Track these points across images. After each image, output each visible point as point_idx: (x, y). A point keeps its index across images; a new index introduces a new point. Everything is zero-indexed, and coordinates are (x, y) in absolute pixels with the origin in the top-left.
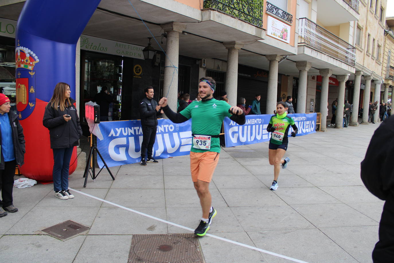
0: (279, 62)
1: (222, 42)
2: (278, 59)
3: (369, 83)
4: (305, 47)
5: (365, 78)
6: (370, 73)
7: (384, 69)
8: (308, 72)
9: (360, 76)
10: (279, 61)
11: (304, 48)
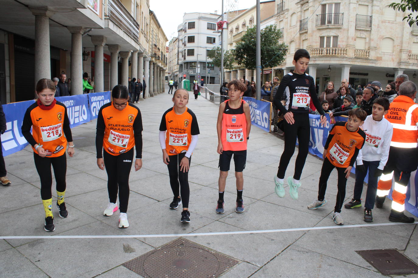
1: (27, 6)
2: (82, 32)
3: (142, 60)
5: (140, 54)
6: (143, 50)
7: (150, 46)
8: (104, 48)
9: (137, 53)
10: (83, 34)
11: (108, 22)
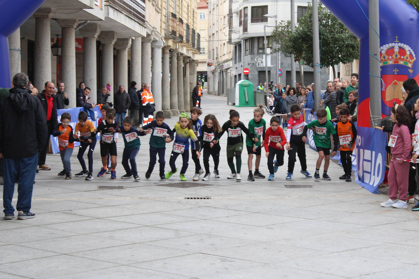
0: (75, 29)
4: (109, 7)
7: (163, 18)
8: (97, 40)
9: (140, 39)
10: (76, 27)
11: (108, 9)
